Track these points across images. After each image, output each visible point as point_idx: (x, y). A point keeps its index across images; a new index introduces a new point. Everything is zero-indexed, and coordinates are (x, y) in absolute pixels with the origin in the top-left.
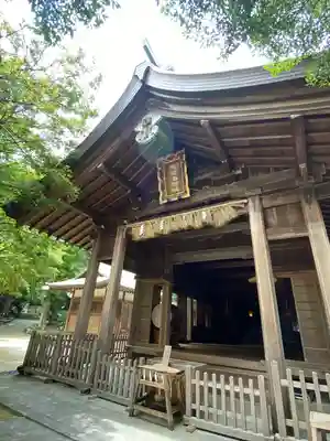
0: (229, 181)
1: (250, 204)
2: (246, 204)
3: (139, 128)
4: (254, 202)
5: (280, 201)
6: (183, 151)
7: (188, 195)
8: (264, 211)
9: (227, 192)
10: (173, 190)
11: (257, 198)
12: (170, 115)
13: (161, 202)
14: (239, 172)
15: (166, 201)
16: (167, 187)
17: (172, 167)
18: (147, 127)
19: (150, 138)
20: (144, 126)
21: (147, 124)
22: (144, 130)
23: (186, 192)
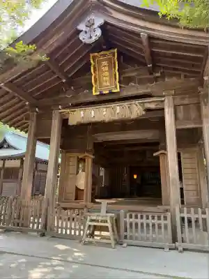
0: (151, 81)
1: (166, 101)
2: (163, 101)
3: (82, 27)
4: (169, 100)
6: (116, 50)
7: (118, 90)
8: (175, 107)
9: (149, 90)
10: (105, 84)
11: (171, 97)
13: (94, 94)
14: (158, 75)
15: (98, 93)
16: (98, 81)
17: (104, 63)
18: (90, 27)
19: (94, 39)
20: (87, 26)
21: (90, 25)
22: (88, 29)
23: (116, 87)
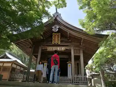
3: (53, 27)
5: (77, 49)
7: (60, 43)
8: (74, 50)
11: (73, 47)
12: (61, 28)
15: (54, 43)
16: (55, 40)
17: (56, 36)
19: (56, 31)
21: (56, 27)
22: (55, 28)
23: (59, 42)
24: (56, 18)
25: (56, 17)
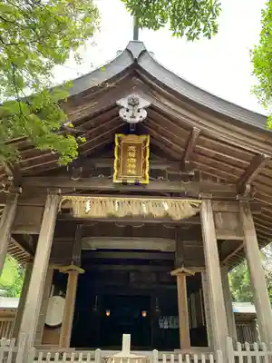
1: (204, 204)
2: (200, 204)
3: (123, 102)
4: (207, 204)
5: (226, 208)
6: (148, 137)
7: (147, 182)
8: (214, 213)
9: (183, 189)
11: (209, 201)
13: (115, 181)
14: (192, 173)
15: (120, 181)
16: (123, 166)
18: (134, 106)
19: (137, 120)
20: (129, 104)
22: (130, 108)
23: (145, 178)
24: (136, 61)
25: (136, 56)
